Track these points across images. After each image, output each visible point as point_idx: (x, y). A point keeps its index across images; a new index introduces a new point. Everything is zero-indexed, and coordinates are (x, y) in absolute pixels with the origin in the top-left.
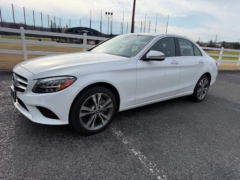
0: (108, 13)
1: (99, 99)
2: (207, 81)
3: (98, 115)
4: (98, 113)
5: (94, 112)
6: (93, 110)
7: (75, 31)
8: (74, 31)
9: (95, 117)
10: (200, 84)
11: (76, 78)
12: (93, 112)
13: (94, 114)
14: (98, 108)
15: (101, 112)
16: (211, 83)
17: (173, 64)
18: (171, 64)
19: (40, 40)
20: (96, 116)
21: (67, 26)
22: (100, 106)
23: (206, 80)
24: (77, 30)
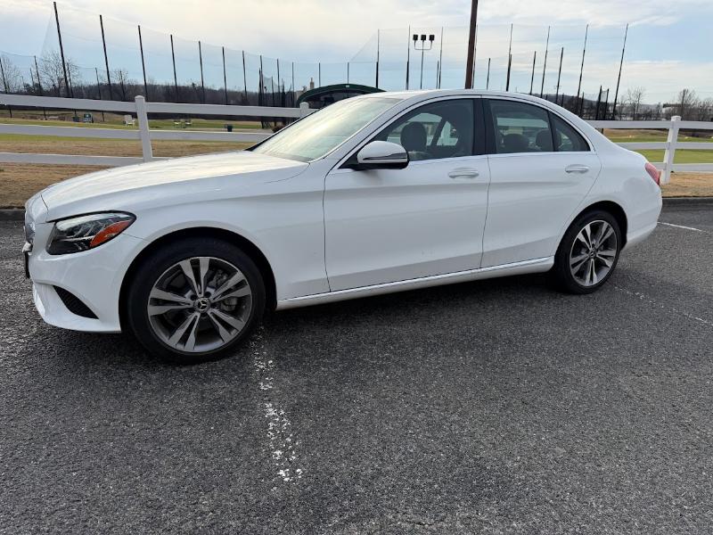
0: (419, 38)
1: (204, 271)
2: (611, 231)
3: (204, 314)
4: (204, 307)
5: (191, 306)
6: (189, 300)
7: (326, 98)
8: (322, 98)
9: (195, 319)
10: (580, 236)
11: (133, 217)
12: (187, 306)
13: (192, 310)
14: (202, 295)
15: (213, 306)
16: (632, 237)
17: (456, 179)
18: (451, 177)
19: (230, 129)
20: (199, 315)
21: (312, 84)
22: (208, 290)
23: (606, 224)
24: (332, 92)
